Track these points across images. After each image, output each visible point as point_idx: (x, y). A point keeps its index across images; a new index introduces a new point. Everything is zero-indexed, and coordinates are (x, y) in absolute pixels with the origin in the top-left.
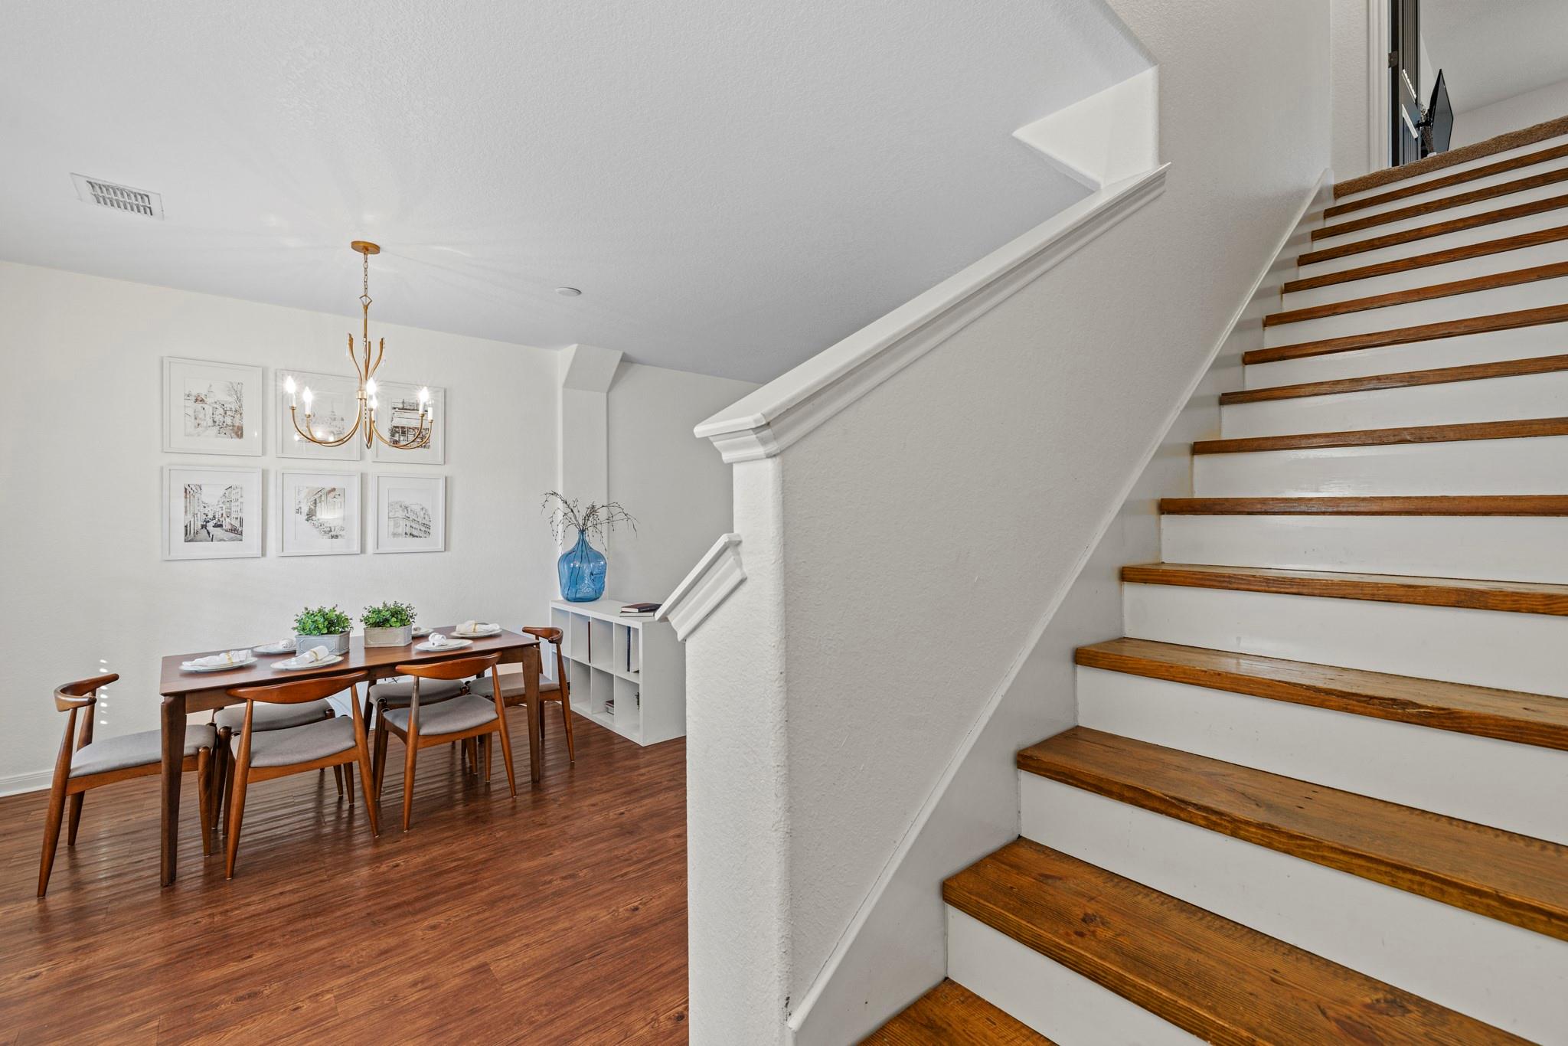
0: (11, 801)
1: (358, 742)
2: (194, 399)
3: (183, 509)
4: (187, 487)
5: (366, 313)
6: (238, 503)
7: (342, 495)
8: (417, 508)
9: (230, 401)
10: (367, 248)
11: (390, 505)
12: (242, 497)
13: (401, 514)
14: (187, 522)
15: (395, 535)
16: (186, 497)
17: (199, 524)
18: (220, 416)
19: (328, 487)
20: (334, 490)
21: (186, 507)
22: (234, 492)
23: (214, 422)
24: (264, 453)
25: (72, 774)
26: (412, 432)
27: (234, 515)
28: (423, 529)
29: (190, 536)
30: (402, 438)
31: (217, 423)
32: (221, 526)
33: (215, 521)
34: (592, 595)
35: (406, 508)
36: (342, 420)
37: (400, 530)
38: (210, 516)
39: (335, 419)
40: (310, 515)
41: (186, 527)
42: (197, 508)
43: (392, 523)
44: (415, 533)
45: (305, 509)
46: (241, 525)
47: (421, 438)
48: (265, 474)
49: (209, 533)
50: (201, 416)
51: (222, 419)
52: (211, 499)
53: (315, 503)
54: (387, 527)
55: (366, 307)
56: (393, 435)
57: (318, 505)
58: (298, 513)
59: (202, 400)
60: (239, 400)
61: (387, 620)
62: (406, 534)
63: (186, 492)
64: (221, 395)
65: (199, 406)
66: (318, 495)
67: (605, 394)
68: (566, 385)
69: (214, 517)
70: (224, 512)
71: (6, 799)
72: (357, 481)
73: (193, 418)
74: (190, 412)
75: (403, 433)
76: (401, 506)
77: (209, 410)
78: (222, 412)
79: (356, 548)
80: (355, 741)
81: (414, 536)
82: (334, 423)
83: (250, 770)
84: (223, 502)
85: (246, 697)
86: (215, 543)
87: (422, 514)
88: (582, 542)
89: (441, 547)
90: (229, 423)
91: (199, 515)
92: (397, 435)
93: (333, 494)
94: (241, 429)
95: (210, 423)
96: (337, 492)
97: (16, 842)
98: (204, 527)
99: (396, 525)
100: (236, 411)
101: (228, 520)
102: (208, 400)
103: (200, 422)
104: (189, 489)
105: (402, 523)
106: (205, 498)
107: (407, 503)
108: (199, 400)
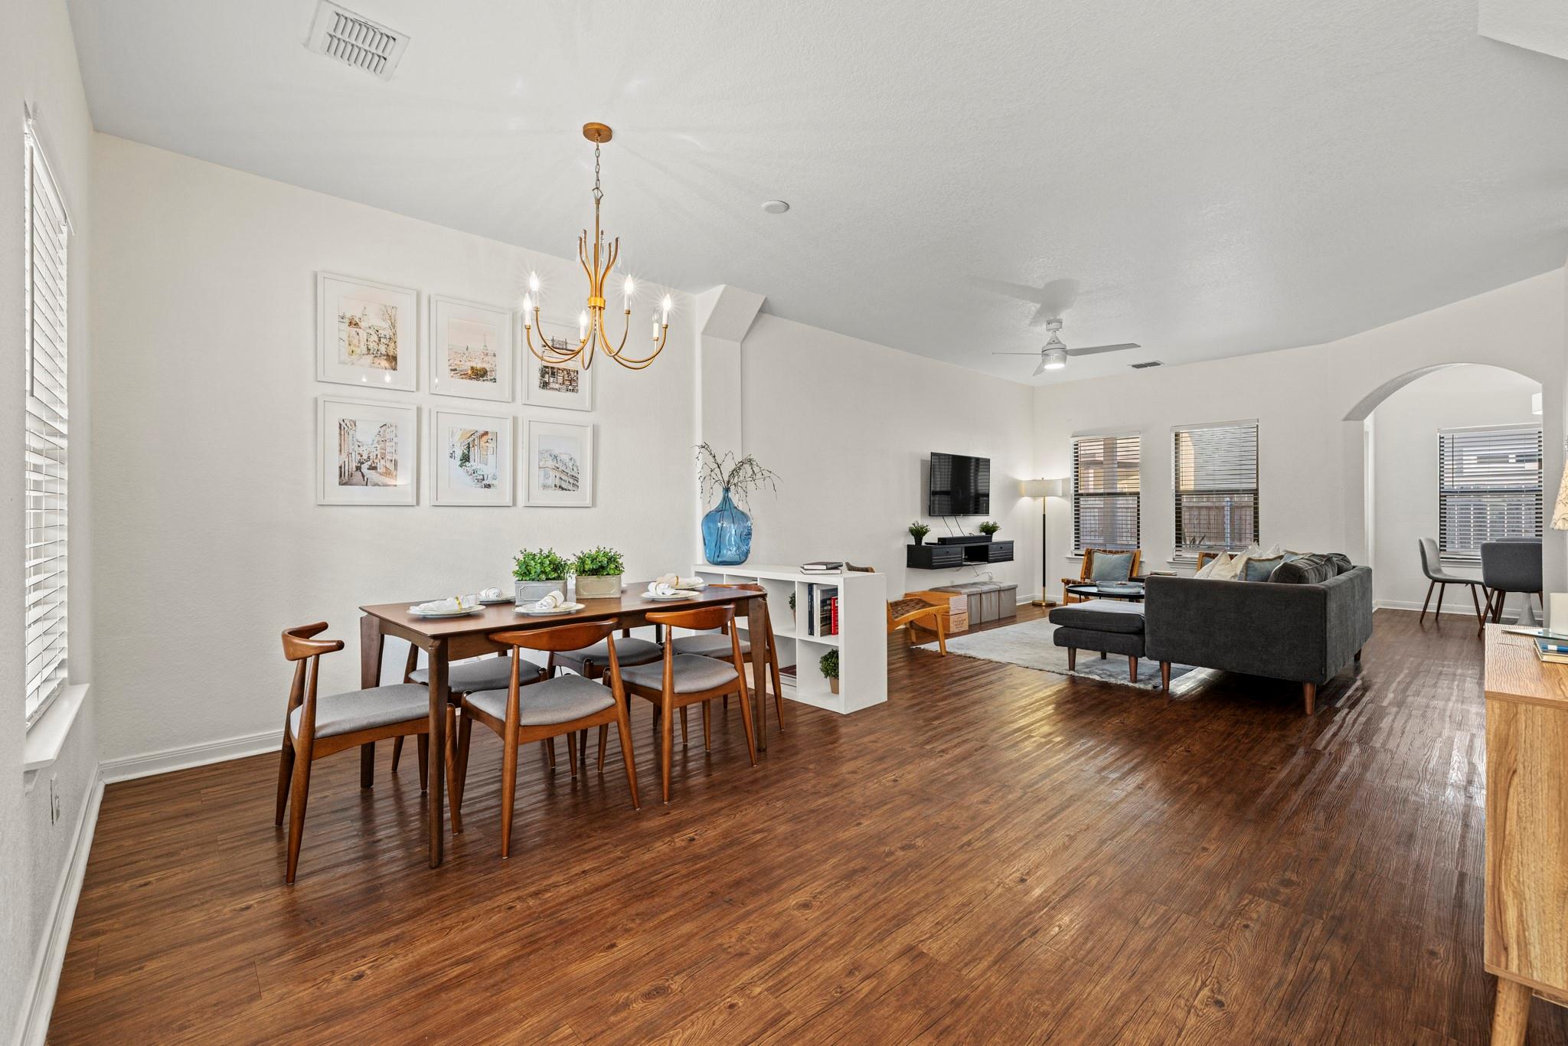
0: (166, 780)
1: (618, 699)
2: (347, 321)
3: (338, 448)
4: (342, 423)
5: (598, 208)
6: (393, 444)
7: (494, 438)
8: (566, 458)
9: (384, 326)
10: (599, 133)
11: (541, 453)
12: (396, 436)
13: (551, 463)
14: (342, 463)
15: (545, 487)
16: (340, 434)
17: (354, 465)
18: (374, 344)
19: (481, 431)
20: (486, 433)
21: (340, 445)
22: (388, 430)
23: (369, 350)
24: (418, 389)
25: (319, 734)
26: (561, 374)
27: (388, 457)
28: (572, 481)
29: (346, 479)
30: (552, 379)
31: (372, 351)
32: (375, 468)
33: (369, 463)
34: (737, 558)
35: (556, 457)
36: (495, 356)
37: (551, 482)
38: (365, 457)
39: (487, 355)
40: (466, 458)
41: (341, 467)
42: (352, 447)
43: (542, 473)
44: (563, 486)
45: (459, 454)
46: (396, 469)
47: (571, 382)
48: (419, 410)
49: (363, 476)
50: (355, 342)
51: (376, 347)
52: (366, 436)
53: (469, 448)
54: (537, 477)
55: (598, 202)
56: (543, 376)
57: (472, 449)
58: (451, 457)
59: (356, 324)
60: (393, 326)
61: (602, 568)
62: (556, 486)
63: (340, 428)
64: (373, 320)
65: (353, 330)
66: (471, 439)
67: (738, 345)
68: (705, 332)
69: (369, 457)
70: (378, 452)
71: (158, 778)
72: (509, 424)
73: (347, 343)
74: (344, 336)
75: (553, 374)
76: (551, 455)
77: (363, 335)
78: (377, 339)
79: (508, 501)
80: (614, 697)
81: (563, 489)
82: (486, 359)
83: (520, 729)
84: (378, 442)
85: (512, 642)
86: (369, 487)
87: (570, 464)
88: (726, 500)
89: (588, 502)
90: (384, 352)
91: (353, 455)
92: (547, 376)
93: (485, 438)
94: (395, 358)
95: (365, 351)
96: (489, 436)
97: (207, 822)
98: (358, 468)
99: (547, 477)
100: (390, 339)
101: (382, 462)
102: (362, 324)
103: (354, 349)
104: (343, 424)
105: (552, 473)
106: (359, 436)
107: (556, 452)
108: (353, 323)
